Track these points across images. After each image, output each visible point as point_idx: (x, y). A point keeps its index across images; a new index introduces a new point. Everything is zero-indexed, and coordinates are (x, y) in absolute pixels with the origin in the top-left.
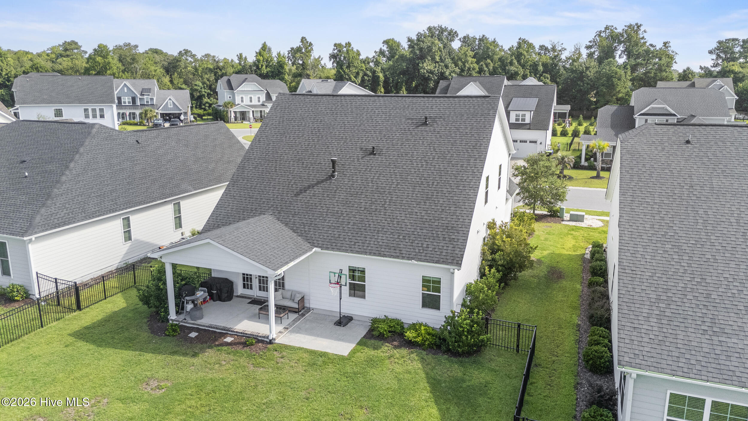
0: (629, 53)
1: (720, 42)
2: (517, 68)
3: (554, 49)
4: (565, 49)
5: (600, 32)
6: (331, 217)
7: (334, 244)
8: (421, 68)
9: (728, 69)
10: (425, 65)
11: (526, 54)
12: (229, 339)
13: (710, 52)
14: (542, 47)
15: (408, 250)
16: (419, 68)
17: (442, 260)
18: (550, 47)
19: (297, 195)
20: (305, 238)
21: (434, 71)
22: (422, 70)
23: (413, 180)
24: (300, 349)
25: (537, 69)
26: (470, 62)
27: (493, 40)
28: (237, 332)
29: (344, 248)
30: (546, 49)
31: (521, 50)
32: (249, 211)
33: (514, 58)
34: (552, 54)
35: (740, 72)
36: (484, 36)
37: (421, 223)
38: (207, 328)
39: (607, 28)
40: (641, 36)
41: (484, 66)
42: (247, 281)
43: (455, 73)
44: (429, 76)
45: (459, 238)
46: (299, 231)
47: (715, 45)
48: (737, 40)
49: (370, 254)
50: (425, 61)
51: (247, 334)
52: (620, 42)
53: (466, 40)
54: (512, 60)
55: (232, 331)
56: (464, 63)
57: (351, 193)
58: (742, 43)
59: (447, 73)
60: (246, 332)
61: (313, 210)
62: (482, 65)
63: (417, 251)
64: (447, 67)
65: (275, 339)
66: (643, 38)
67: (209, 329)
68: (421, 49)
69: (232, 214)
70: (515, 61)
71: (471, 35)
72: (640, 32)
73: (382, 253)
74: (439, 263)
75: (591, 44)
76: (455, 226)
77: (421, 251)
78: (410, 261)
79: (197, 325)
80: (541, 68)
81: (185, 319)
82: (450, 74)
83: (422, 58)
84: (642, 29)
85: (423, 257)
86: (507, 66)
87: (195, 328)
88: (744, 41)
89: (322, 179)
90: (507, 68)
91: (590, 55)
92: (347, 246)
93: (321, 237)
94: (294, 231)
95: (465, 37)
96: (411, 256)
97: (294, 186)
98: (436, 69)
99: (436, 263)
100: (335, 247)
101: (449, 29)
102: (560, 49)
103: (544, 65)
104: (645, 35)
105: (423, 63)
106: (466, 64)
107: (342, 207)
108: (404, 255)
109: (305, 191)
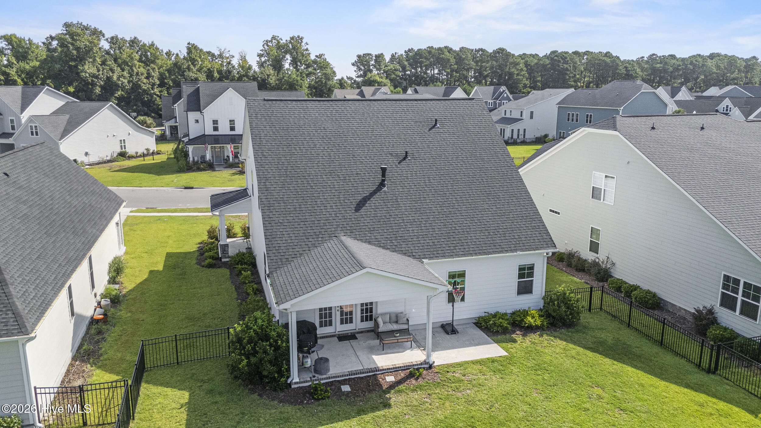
0: (295, 62)
1: (359, 56)
2: (196, 74)
3: (221, 56)
4: (233, 57)
5: (267, 41)
6: (410, 226)
7: (435, 253)
8: (82, 72)
9: (372, 79)
10: (86, 67)
11: (199, 60)
12: (390, 379)
13: (353, 65)
14: (209, 53)
15: (506, 244)
16: (79, 71)
17: (538, 246)
18: (217, 53)
19: (358, 208)
20: (400, 252)
21: (99, 75)
22: (83, 74)
23: (463, 179)
24: (467, 362)
25: (213, 76)
26: (137, 66)
27: (150, 43)
28: (388, 369)
29: (447, 254)
30: (213, 55)
31: (193, 56)
32: (314, 237)
33: (190, 63)
34: (218, 61)
35: (381, 82)
36: (135, 38)
37: (498, 217)
38: (347, 378)
39: (274, 38)
40: (305, 48)
41: (151, 71)
42: (326, 317)
43: (125, 78)
44: (92, 81)
45: (538, 224)
46: (389, 247)
47: (356, 59)
48: (370, 54)
49: (476, 254)
50: (85, 63)
51: (400, 367)
52: (286, 52)
53: (114, 41)
54: (189, 65)
55: (381, 370)
56: (131, 67)
57: (414, 200)
58: (374, 58)
59: (115, 78)
60: (397, 366)
61: (387, 223)
62: (148, 70)
63: (514, 243)
64: (112, 70)
65: (434, 362)
66: (307, 50)
67: (350, 377)
68: (78, 49)
69: (295, 244)
70: (192, 67)
71: (120, 36)
72: (303, 44)
73: (486, 251)
74: (538, 250)
75: (262, 53)
76: (528, 215)
77: (518, 242)
78: (515, 253)
79: (329, 378)
80: (216, 75)
81: (314, 377)
82: (118, 79)
83: (81, 59)
84: (304, 41)
85: (523, 247)
86: (185, 71)
87: (332, 382)
88: (376, 56)
89: (373, 189)
90: (185, 73)
91: (261, 65)
92: (449, 251)
93: (417, 248)
94: (384, 248)
95: (112, 38)
96: (512, 249)
97: (346, 201)
98: (101, 72)
99: (536, 250)
100: (438, 255)
101: (93, 27)
102: (227, 55)
103: (220, 72)
104: (307, 46)
105: (83, 66)
106: (134, 68)
107: (415, 215)
108: (506, 249)
109: (364, 205)
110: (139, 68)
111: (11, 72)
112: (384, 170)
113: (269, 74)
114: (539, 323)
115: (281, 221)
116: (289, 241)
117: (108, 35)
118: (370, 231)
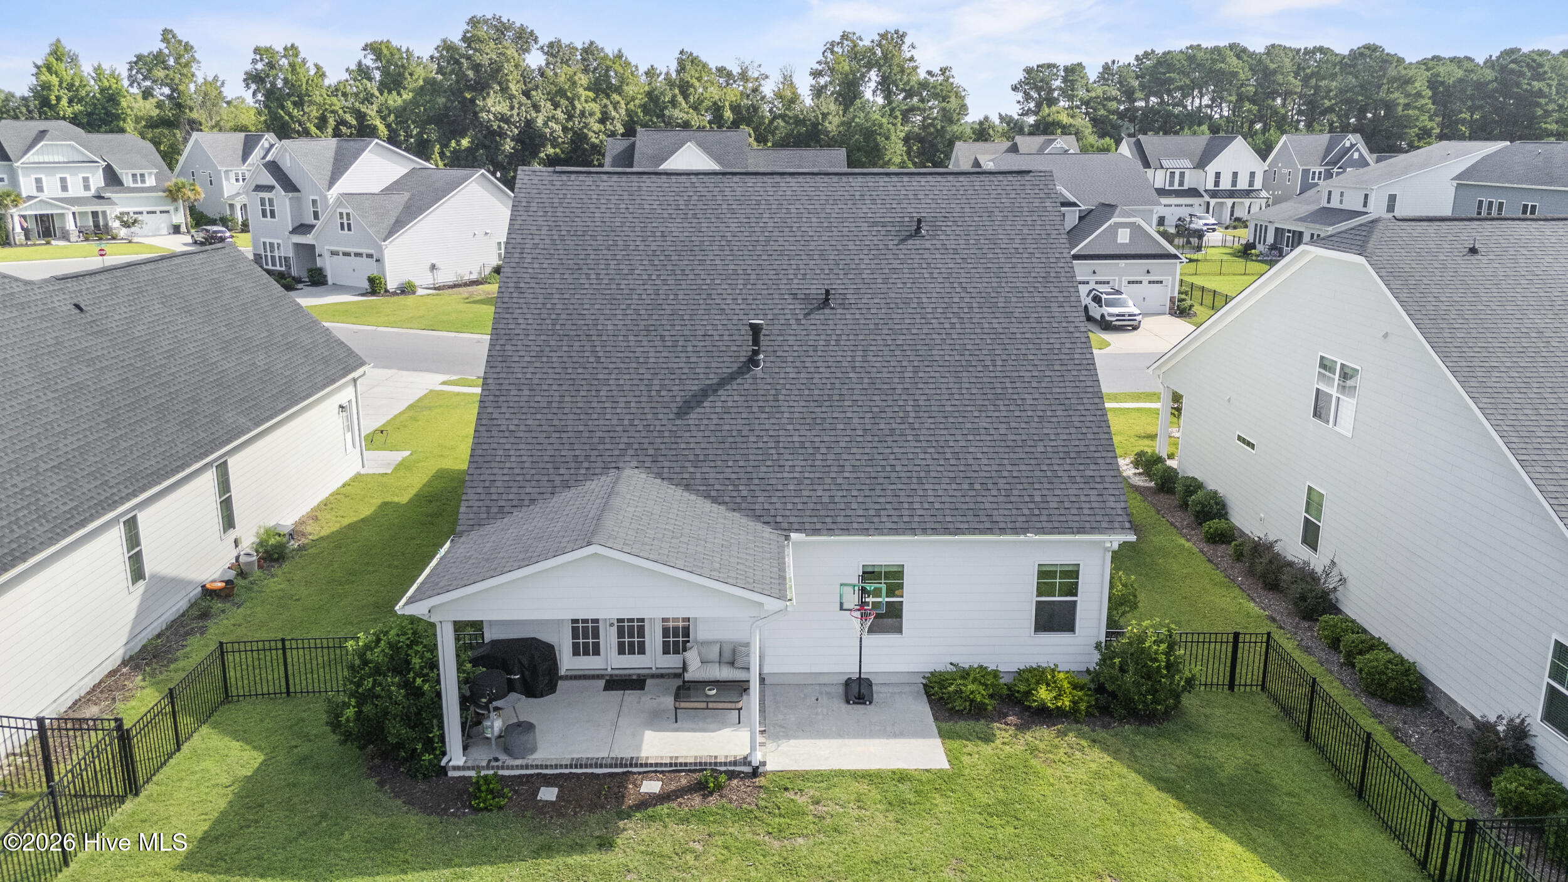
0: (886, 85)
1: (1028, 71)
2: (688, 113)
3: (744, 76)
4: (767, 77)
5: (833, 44)
6: (790, 457)
7: (828, 520)
8: (482, 110)
9: (1051, 119)
10: (490, 102)
11: (697, 84)
12: (651, 787)
13: (1015, 89)
14: (721, 70)
15: (1006, 512)
16: (477, 109)
17: (1087, 525)
18: (736, 70)
19: (683, 411)
20: (750, 513)
21: (512, 116)
22: (484, 115)
23: (947, 358)
24: (841, 773)
25: (721, 117)
26: (583, 99)
27: (616, 52)
28: (657, 765)
29: (855, 526)
30: (729, 75)
31: (687, 77)
32: (573, 465)
33: (677, 91)
34: (738, 87)
35: (1071, 125)
36: (592, 43)
37: (1007, 450)
38: (567, 771)
39: (845, 36)
40: (908, 55)
41: (611, 107)
42: (586, 636)
43: (557, 122)
44: (499, 127)
45: (1103, 473)
46: (727, 499)
47: (1020, 76)
48: (1054, 66)
49: (924, 531)
50: (488, 94)
51: (686, 764)
52: (869, 66)
53: (553, 50)
54: (674, 96)
55: (641, 765)
56: (571, 101)
57: (816, 398)
58: (1063, 74)
59: (540, 122)
60: (680, 760)
61: (739, 445)
62: (606, 106)
63: (1026, 512)
64: (536, 107)
65: (764, 764)
66: (912, 59)
67: (574, 771)
68: (476, 67)
69: (528, 477)
70: (680, 99)
71: (565, 41)
72: (905, 47)
73: (950, 526)
74: (1084, 533)
75: (820, 68)
76: (1083, 449)
77: (1037, 512)
78: (1022, 537)
79: (527, 767)
80: (728, 114)
81: (496, 760)
82: (546, 124)
83: (481, 87)
84: (908, 41)
85: (1045, 525)
86: (666, 108)
87: (532, 775)
88: (1066, 69)
89: (730, 371)
90: (667, 112)
91: (818, 92)
92: (862, 520)
93: (789, 506)
94: (715, 500)
95: (551, 45)
96: (1018, 525)
97: (663, 393)
98: (515, 112)
99: (1079, 533)
100: (833, 527)
101: (518, 25)
102: (756, 75)
103: (735, 108)
104: (914, 52)
105: (484, 99)
106: (576, 103)
107: (808, 433)
108: (1002, 525)
109: (699, 403)
110: (586, 101)
111: (369, 112)
112: (756, 330)
113: (826, 111)
114: (1066, 702)
115: (512, 428)
116: (517, 471)
117: (544, 40)
118: (696, 463)
